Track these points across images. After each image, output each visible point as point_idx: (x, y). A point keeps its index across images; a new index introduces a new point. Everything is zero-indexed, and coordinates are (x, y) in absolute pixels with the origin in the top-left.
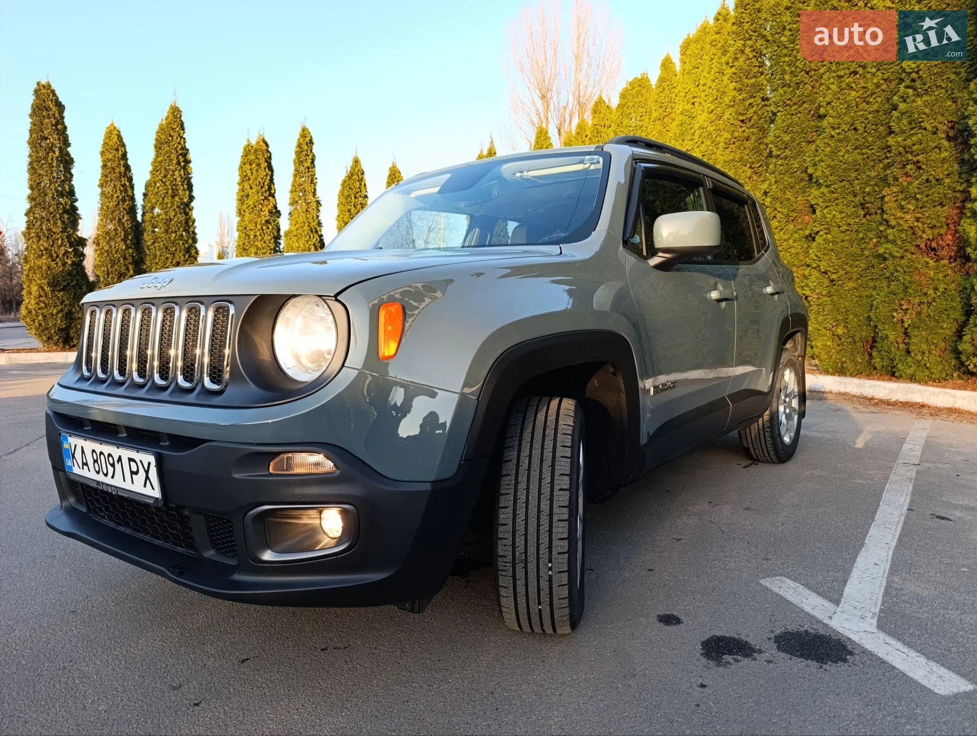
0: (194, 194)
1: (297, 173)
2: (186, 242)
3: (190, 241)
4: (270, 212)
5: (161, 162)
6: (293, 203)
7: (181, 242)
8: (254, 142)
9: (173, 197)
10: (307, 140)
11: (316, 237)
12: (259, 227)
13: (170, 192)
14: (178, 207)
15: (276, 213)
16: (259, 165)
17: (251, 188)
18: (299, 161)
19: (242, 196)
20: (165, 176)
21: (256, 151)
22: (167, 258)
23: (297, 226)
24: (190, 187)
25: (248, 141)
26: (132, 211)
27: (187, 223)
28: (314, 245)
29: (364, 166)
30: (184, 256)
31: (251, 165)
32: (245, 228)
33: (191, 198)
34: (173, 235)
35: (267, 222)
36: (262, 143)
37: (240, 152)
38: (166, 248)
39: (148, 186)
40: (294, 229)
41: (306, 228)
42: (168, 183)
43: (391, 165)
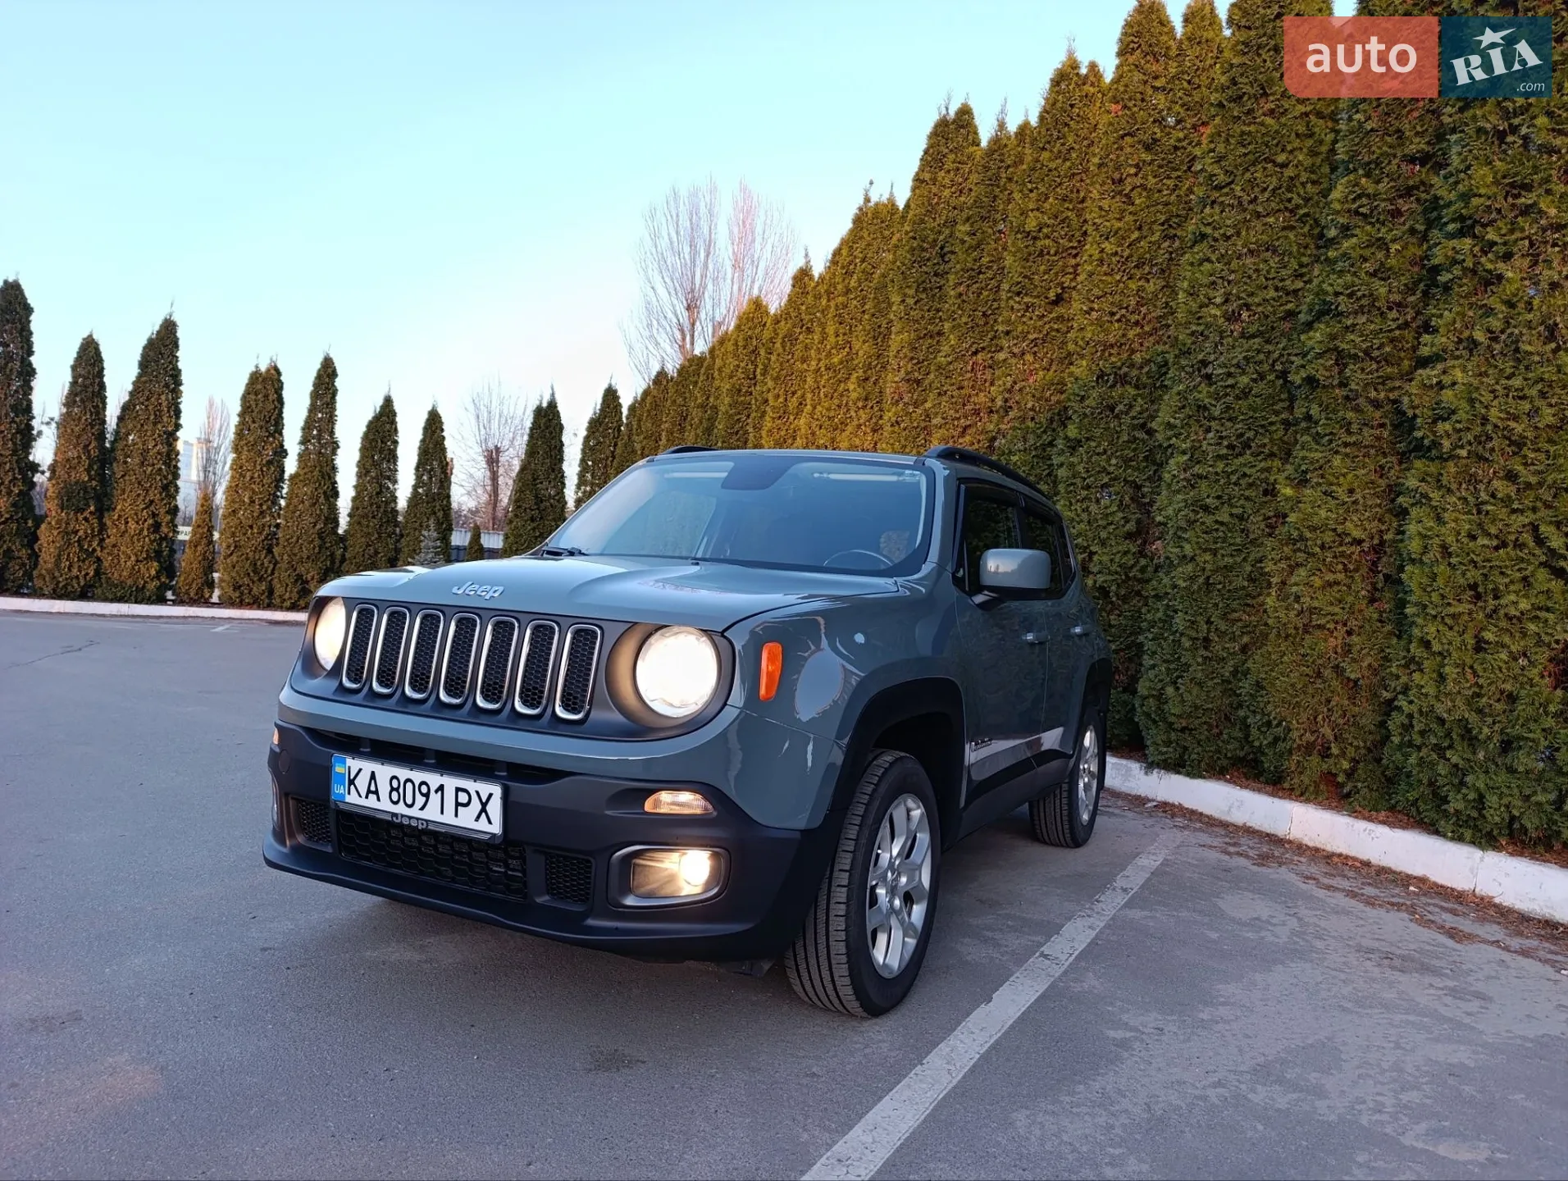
0: (182, 421)
1: (313, 409)
2: (165, 477)
3: (170, 477)
4: (275, 453)
5: (145, 382)
6: (304, 441)
7: (158, 478)
8: (263, 368)
9: (155, 424)
10: (330, 370)
11: (328, 484)
12: (258, 468)
13: (152, 417)
14: (160, 436)
15: (282, 453)
16: (266, 396)
17: (254, 422)
18: (315, 395)
19: (242, 430)
20: (148, 399)
21: (264, 380)
22: (139, 495)
23: (306, 470)
24: (178, 413)
25: (257, 367)
26: (101, 436)
27: (168, 455)
28: (325, 493)
29: (397, 406)
30: (161, 494)
31: (256, 395)
32: (241, 467)
33: (178, 427)
34: (150, 469)
35: (270, 462)
36: (273, 372)
37: (245, 380)
38: (139, 483)
39: (126, 408)
40: (302, 473)
41: (316, 473)
42: (150, 408)
43: (430, 408)
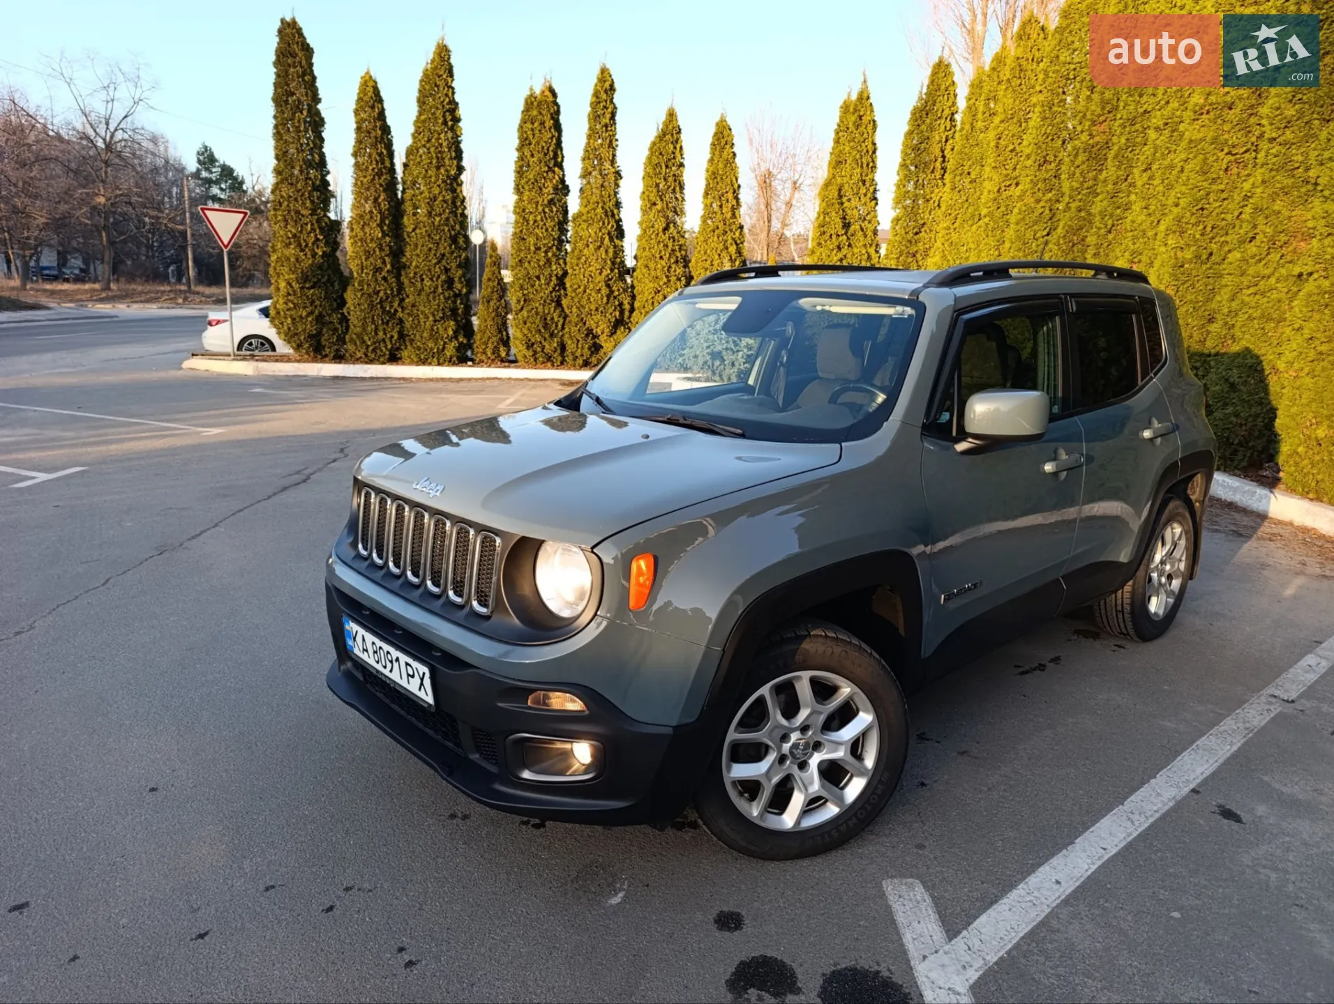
0: (464, 163)
1: (592, 134)
2: (453, 228)
3: (457, 227)
4: (555, 188)
5: (424, 121)
6: (586, 174)
7: (446, 229)
8: (538, 91)
9: (438, 168)
10: (607, 85)
11: (612, 222)
12: (540, 209)
13: (434, 161)
14: (444, 181)
15: (563, 189)
16: (542, 123)
17: (532, 156)
18: (595, 117)
19: (521, 167)
20: (429, 141)
21: (540, 103)
22: (430, 249)
23: (589, 207)
24: (459, 155)
25: (531, 89)
26: (392, 183)
27: (454, 203)
28: (609, 234)
29: (682, 122)
30: (450, 246)
31: (533, 124)
32: (524, 210)
33: (461, 169)
34: (438, 219)
35: (551, 202)
36: (547, 93)
37: (521, 106)
38: (429, 235)
39: (410, 152)
40: (585, 211)
41: (599, 210)
42: (432, 150)
43: (718, 119)
